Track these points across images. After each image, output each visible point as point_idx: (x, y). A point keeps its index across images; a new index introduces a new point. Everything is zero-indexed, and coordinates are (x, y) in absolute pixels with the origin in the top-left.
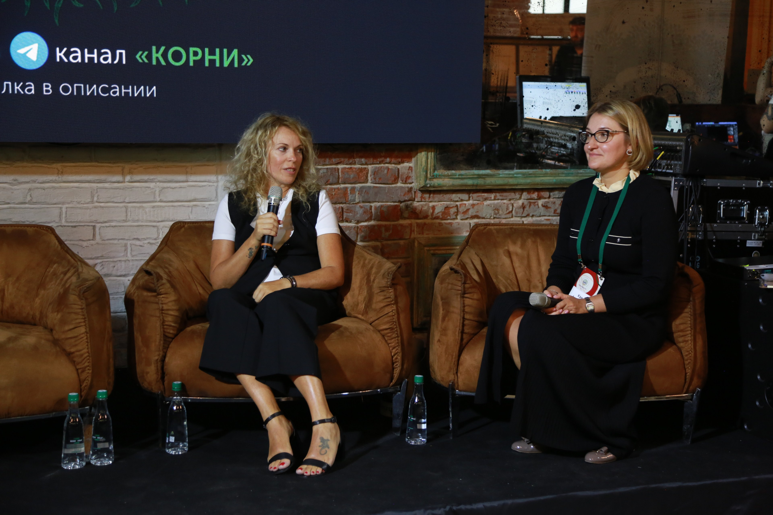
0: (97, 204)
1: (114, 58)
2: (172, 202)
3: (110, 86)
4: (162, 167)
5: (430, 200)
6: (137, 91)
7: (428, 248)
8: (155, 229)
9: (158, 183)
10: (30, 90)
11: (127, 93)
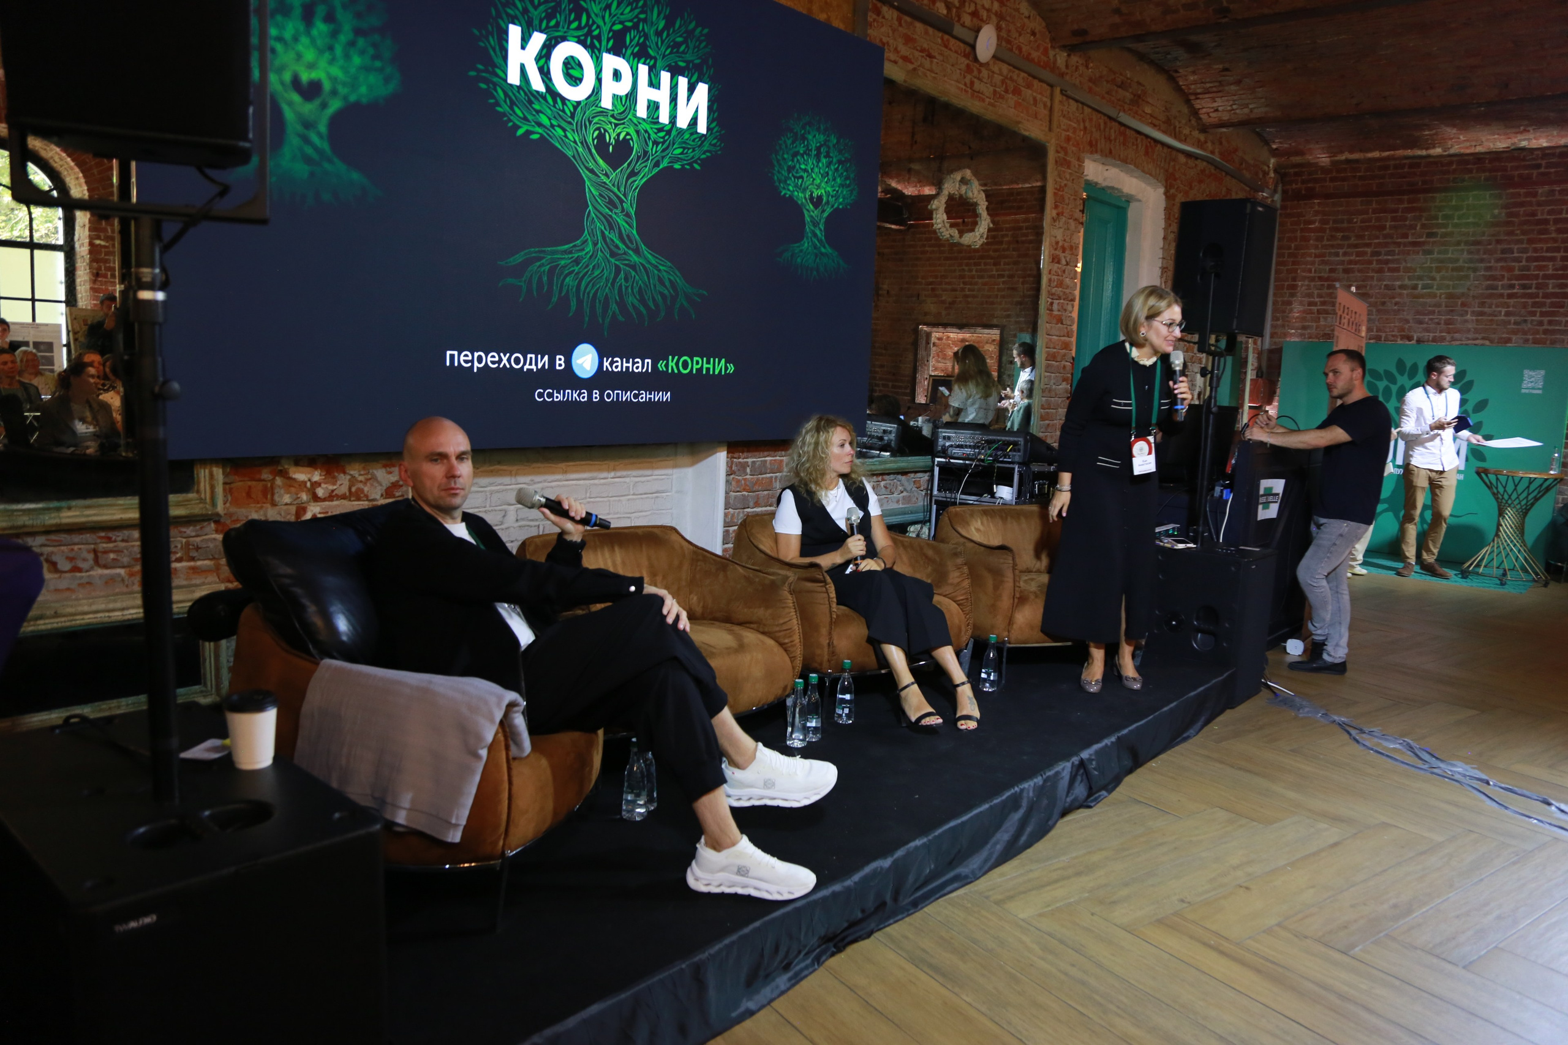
1: (643, 368)
6: (657, 397)
10: (583, 398)
11: (650, 398)
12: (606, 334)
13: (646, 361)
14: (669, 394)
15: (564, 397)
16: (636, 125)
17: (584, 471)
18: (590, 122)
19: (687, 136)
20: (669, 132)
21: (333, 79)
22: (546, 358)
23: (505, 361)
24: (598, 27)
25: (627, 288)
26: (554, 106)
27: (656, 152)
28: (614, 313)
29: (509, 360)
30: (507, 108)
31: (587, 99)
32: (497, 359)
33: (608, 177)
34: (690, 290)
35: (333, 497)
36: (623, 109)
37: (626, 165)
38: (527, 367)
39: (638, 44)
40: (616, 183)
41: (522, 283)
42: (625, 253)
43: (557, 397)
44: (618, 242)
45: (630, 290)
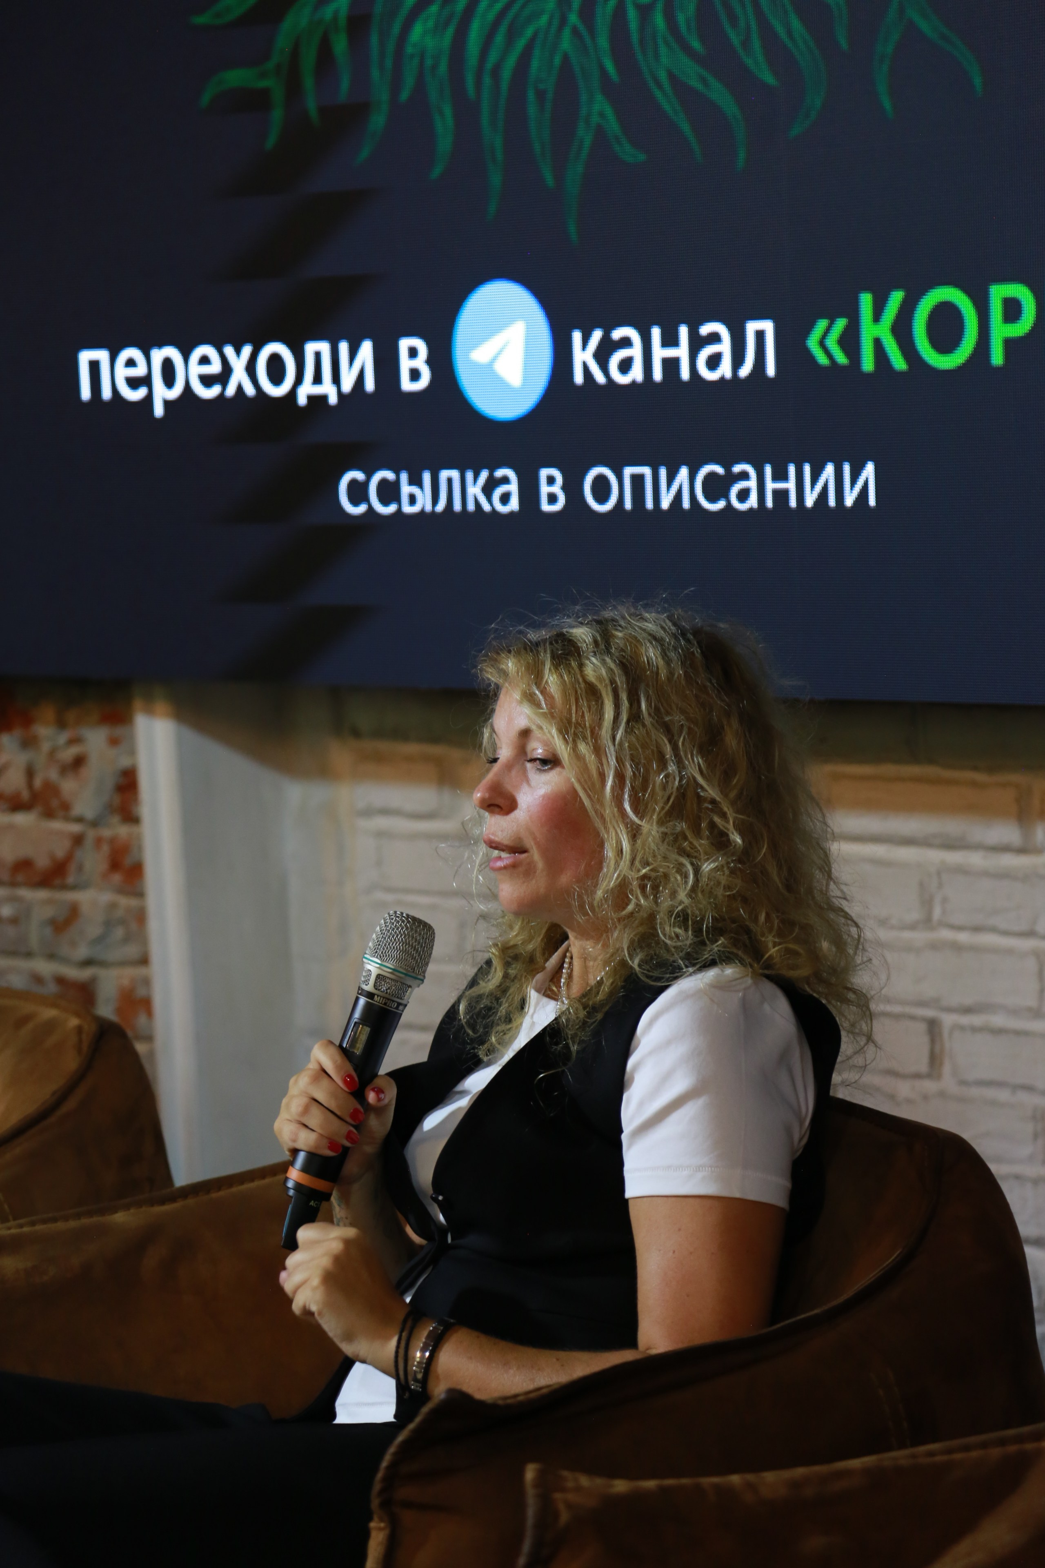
0: (946, 934)
1: (738, 360)
3: (728, 468)
6: (815, 486)
10: (505, 498)
11: (781, 496)
12: (572, 229)
13: (752, 327)
14: (870, 469)
15: (434, 499)
17: (910, 807)
22: (366, 349)
23: (239, 375)
28: (600, 133)
29: (250, 370)
32: (215, 368)
38: (305, 390)
43: (412, 500)
45: (659, 20)
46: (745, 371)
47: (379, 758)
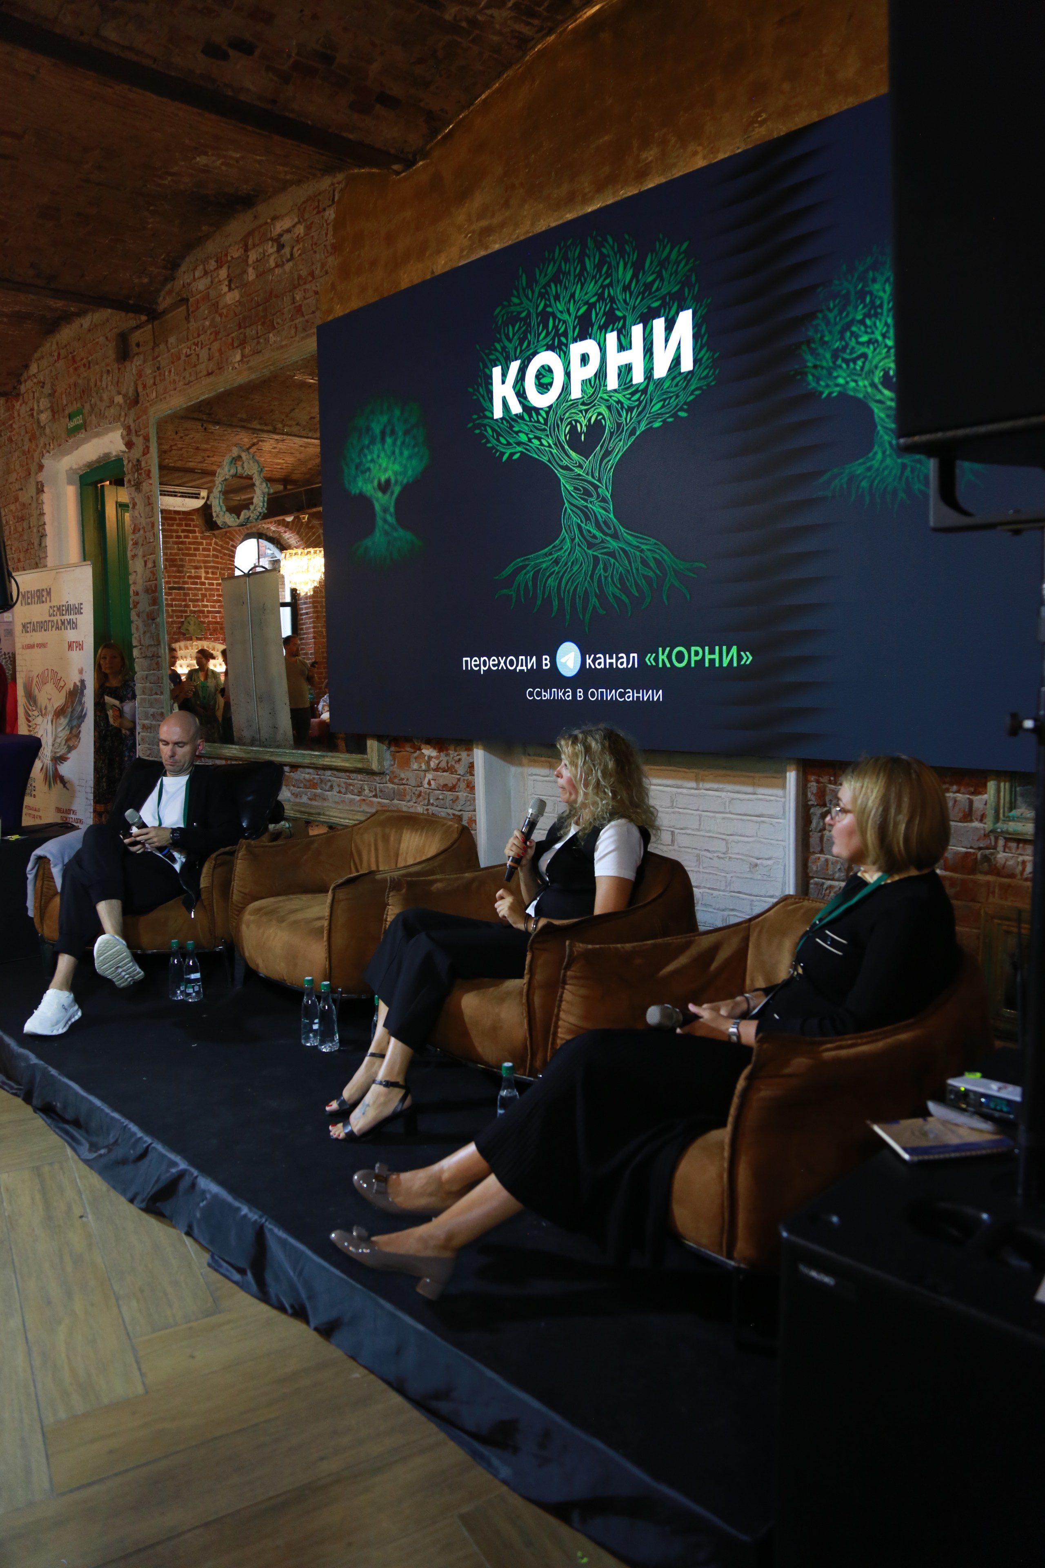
0: (677, 810)
1: (628, 663)
2: (740, 815)
3: (625, 690)
4: (730, 776)
5: (1018, 852)
6: (647, 695)
7: (999, 922)
8: (724, 842)
9: (729, 793)
10: (568, 696)
11: (638, 698)
12: (587, 629)
13: (632, 655)
14: (661, 692)
15: (550, 697)
16: (607, 400)
17: (669, 777)
18: (562, 420)
19: (666, 385)
20: (645, 391)
21: (395, 473)
22: (534, 658)
23: (502, 664)
24: (564, 322)
25: (606, 577)
26: (530, 421)
27: (631, 419)
28: (594, 607)
29: (505, 663)
30: (495, 442)
31: (557, 400)
32: (496, 662)
33: (582, 468)
34: (681, 565)
35: (440, 768)
36: (593, 390)
37: (599, 448)
38: (519, 668)
39: (604, 314)
40: (590, 471)
41: (512, 592)
42: (603, 542)
43: (545, 696)
44: (595, 532)
45: (610, 579)
46: (630, 666)
47: (535, 761)
